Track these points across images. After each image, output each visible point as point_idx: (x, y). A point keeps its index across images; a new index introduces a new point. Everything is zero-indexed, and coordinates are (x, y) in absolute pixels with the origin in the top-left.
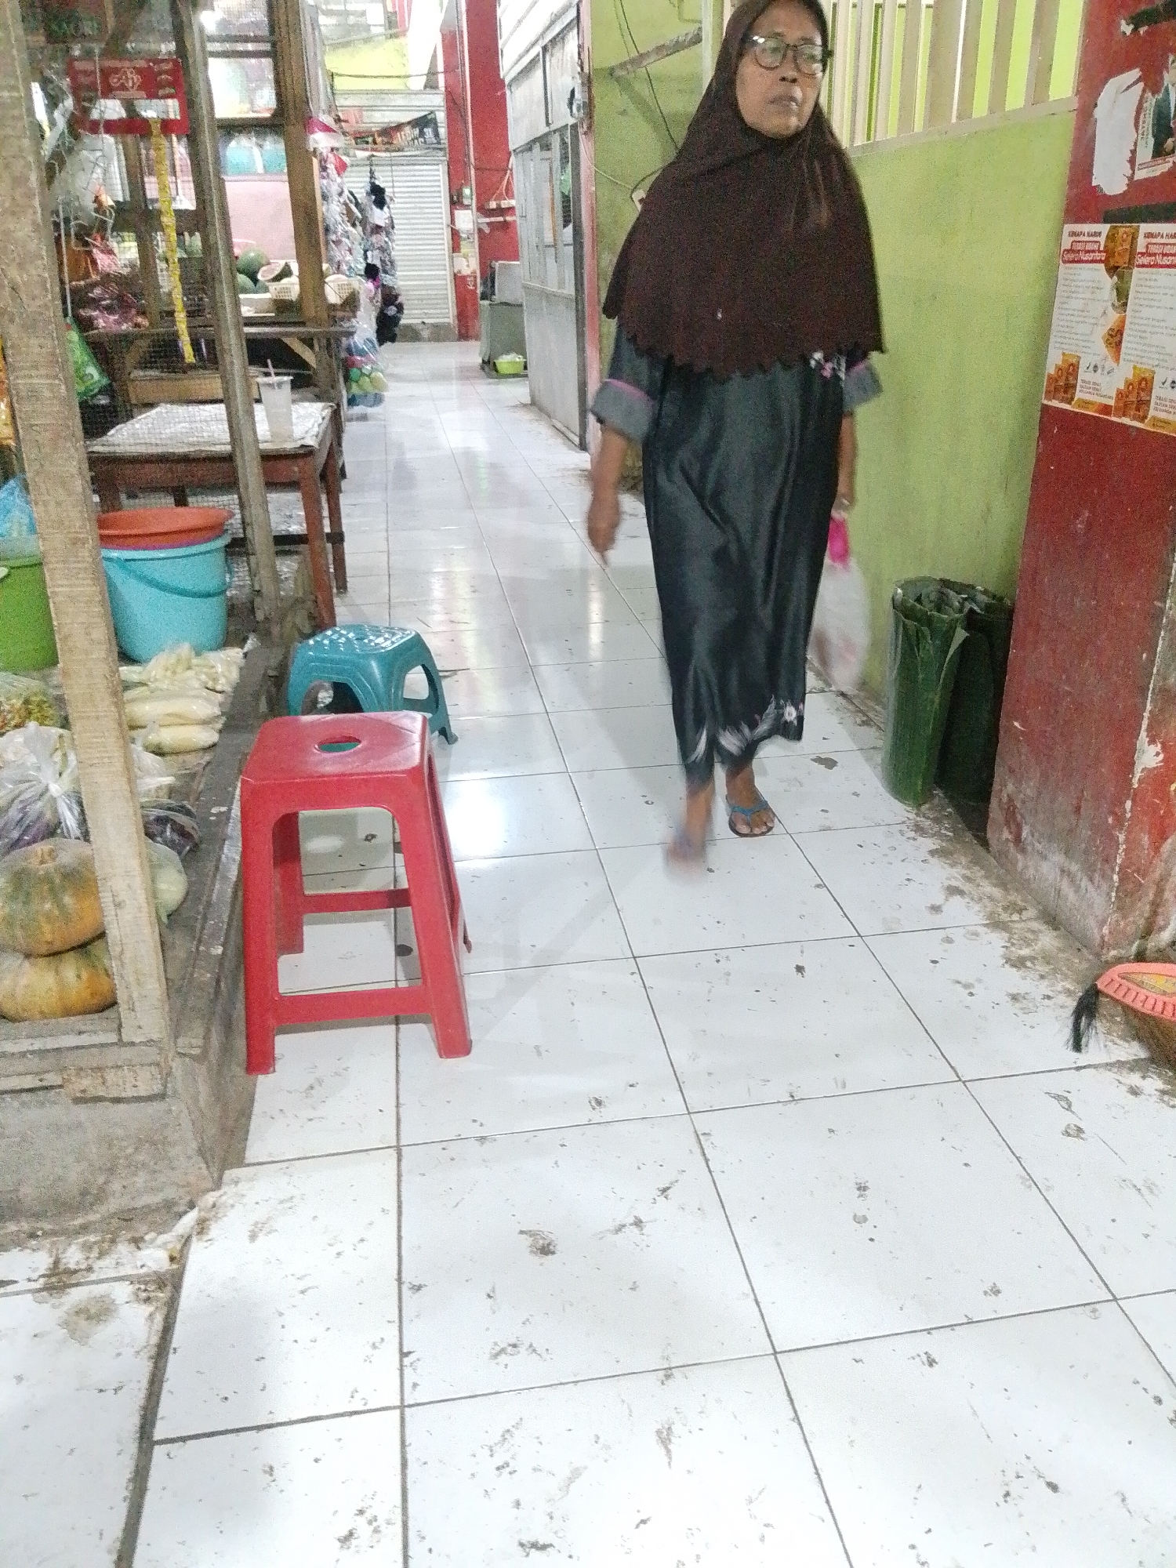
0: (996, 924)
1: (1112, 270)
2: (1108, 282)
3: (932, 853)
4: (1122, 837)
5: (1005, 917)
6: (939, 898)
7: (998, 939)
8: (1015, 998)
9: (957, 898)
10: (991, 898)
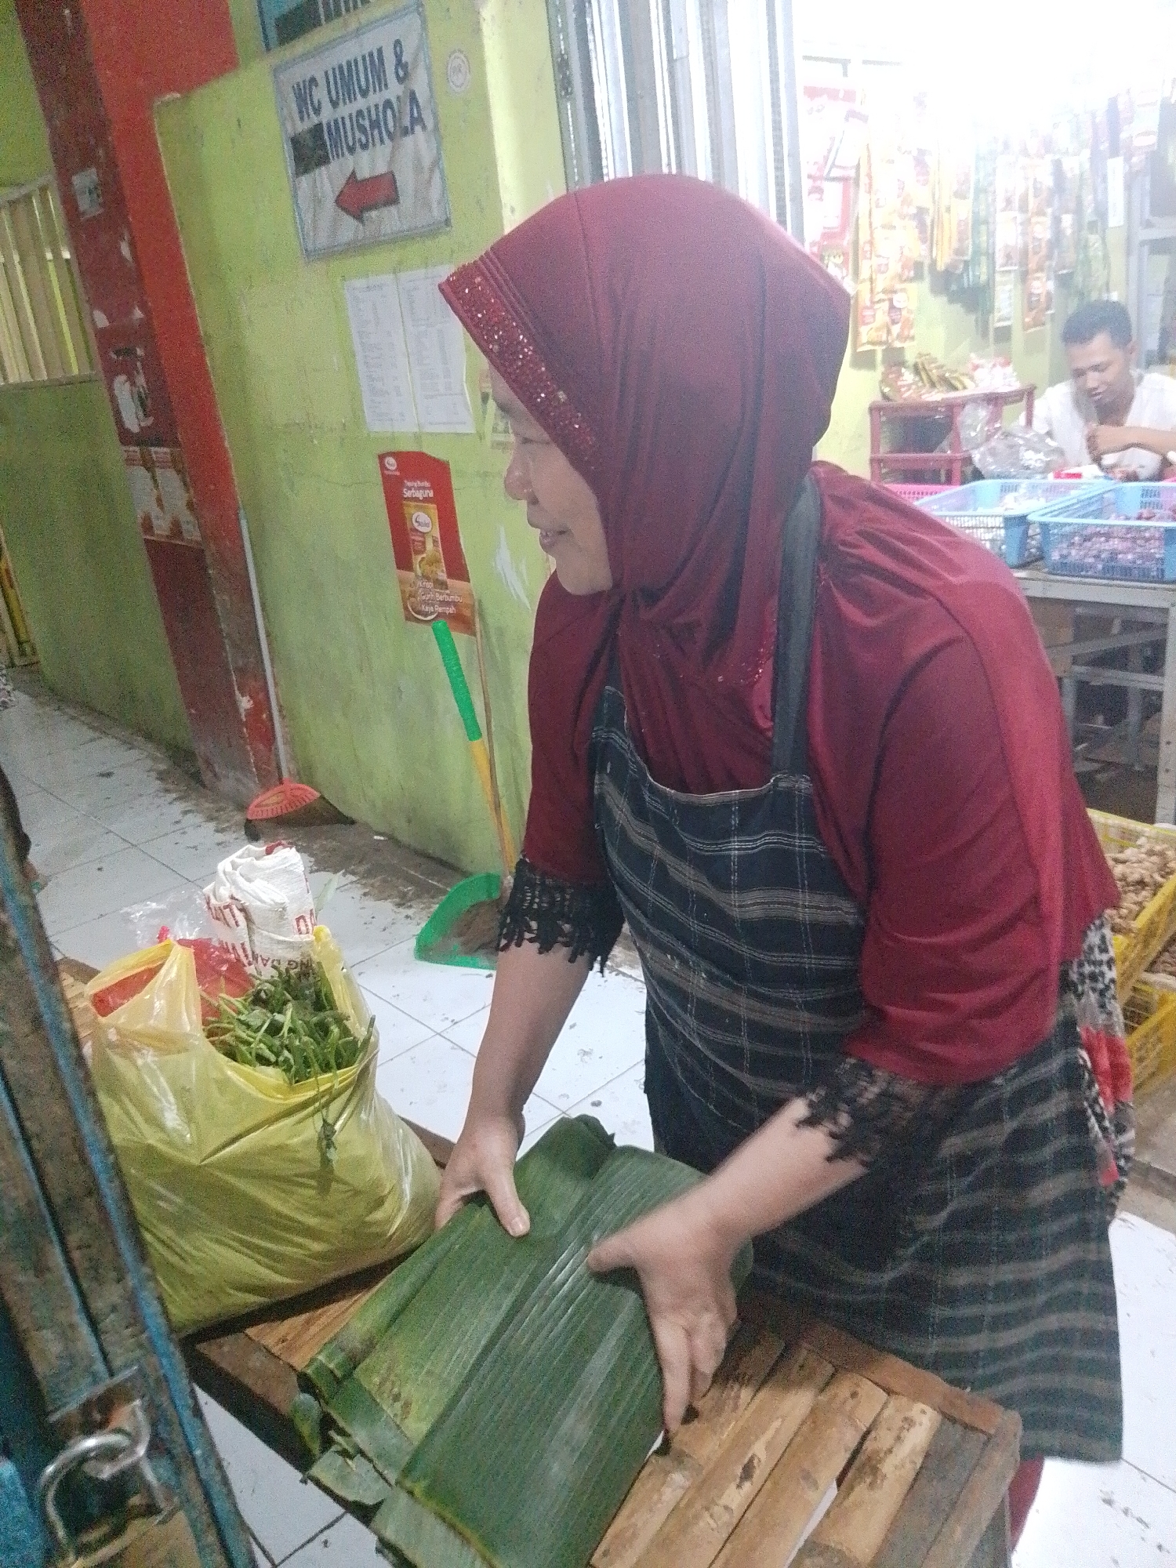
0: (210, 819)
1: (148, 469)
2: (149, 475)
3: (175, 799)
4: (249, 748)
5: (216, 814)
6: (180, 817)
7: (212, 825)
8: (219, 844)
9: (190, 816)
10: (208, 809)
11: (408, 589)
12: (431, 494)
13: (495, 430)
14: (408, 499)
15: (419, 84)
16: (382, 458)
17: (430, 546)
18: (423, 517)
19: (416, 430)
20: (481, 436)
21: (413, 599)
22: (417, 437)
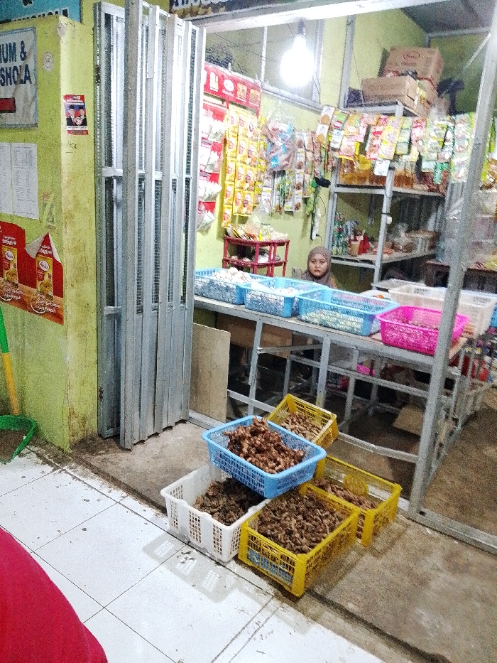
12: (16, 243)
13: (47, 220)
15: (31, 63)
18: (10, 253)
19: (11, 213)
20: (41, 222)
22: (11, 217)
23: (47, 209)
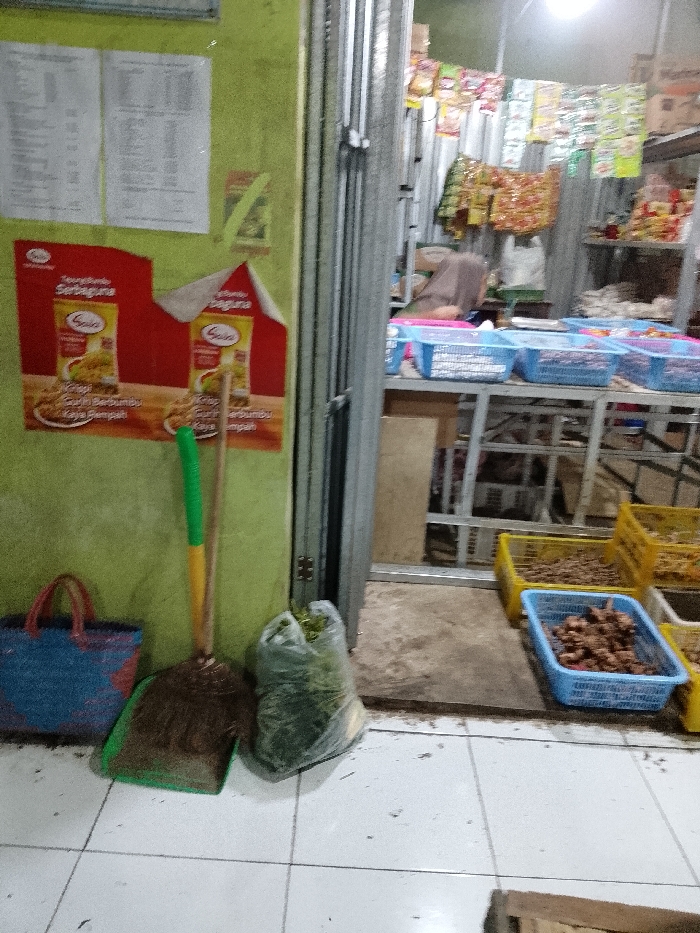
11: (38, 395)
12: (112, 292)
13: (241, 233)
14: (63, 296)
16: (22, 247)
17: (94, 348)
18: (87, 316)
19: (98, 222)
20: (217, 239)
21: (45, 407)
22: (96, 231)
23: (241, 210)
